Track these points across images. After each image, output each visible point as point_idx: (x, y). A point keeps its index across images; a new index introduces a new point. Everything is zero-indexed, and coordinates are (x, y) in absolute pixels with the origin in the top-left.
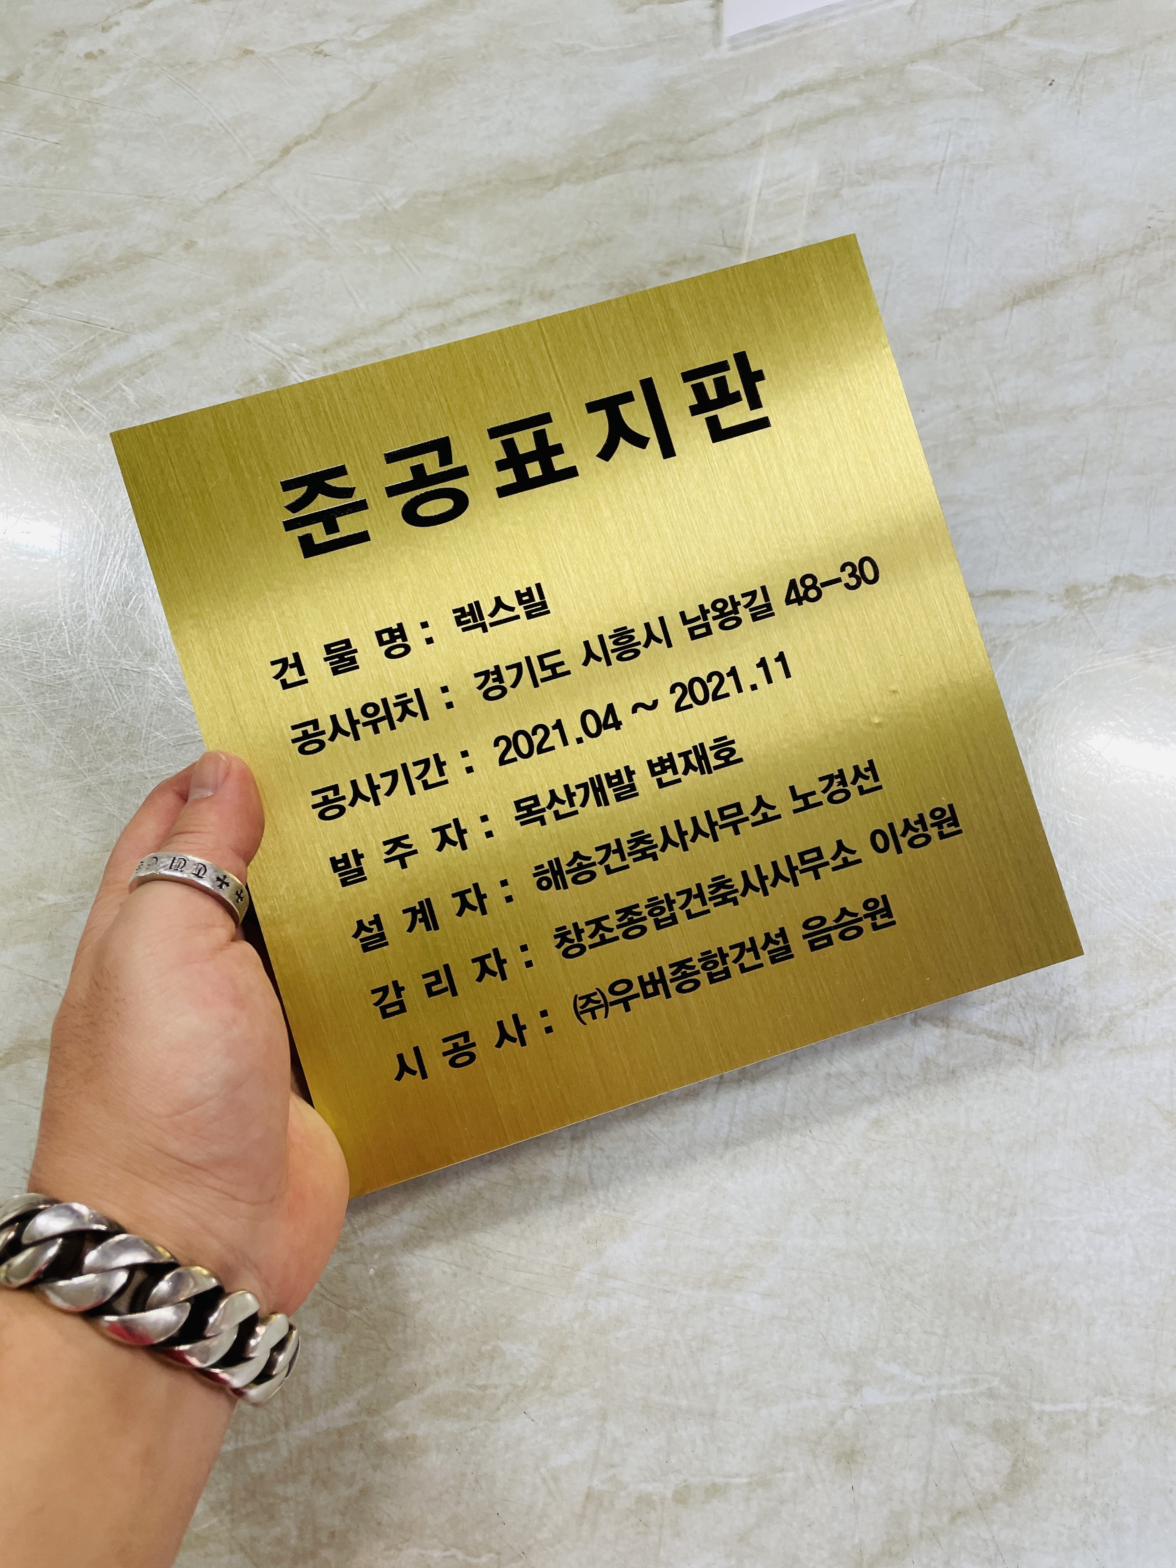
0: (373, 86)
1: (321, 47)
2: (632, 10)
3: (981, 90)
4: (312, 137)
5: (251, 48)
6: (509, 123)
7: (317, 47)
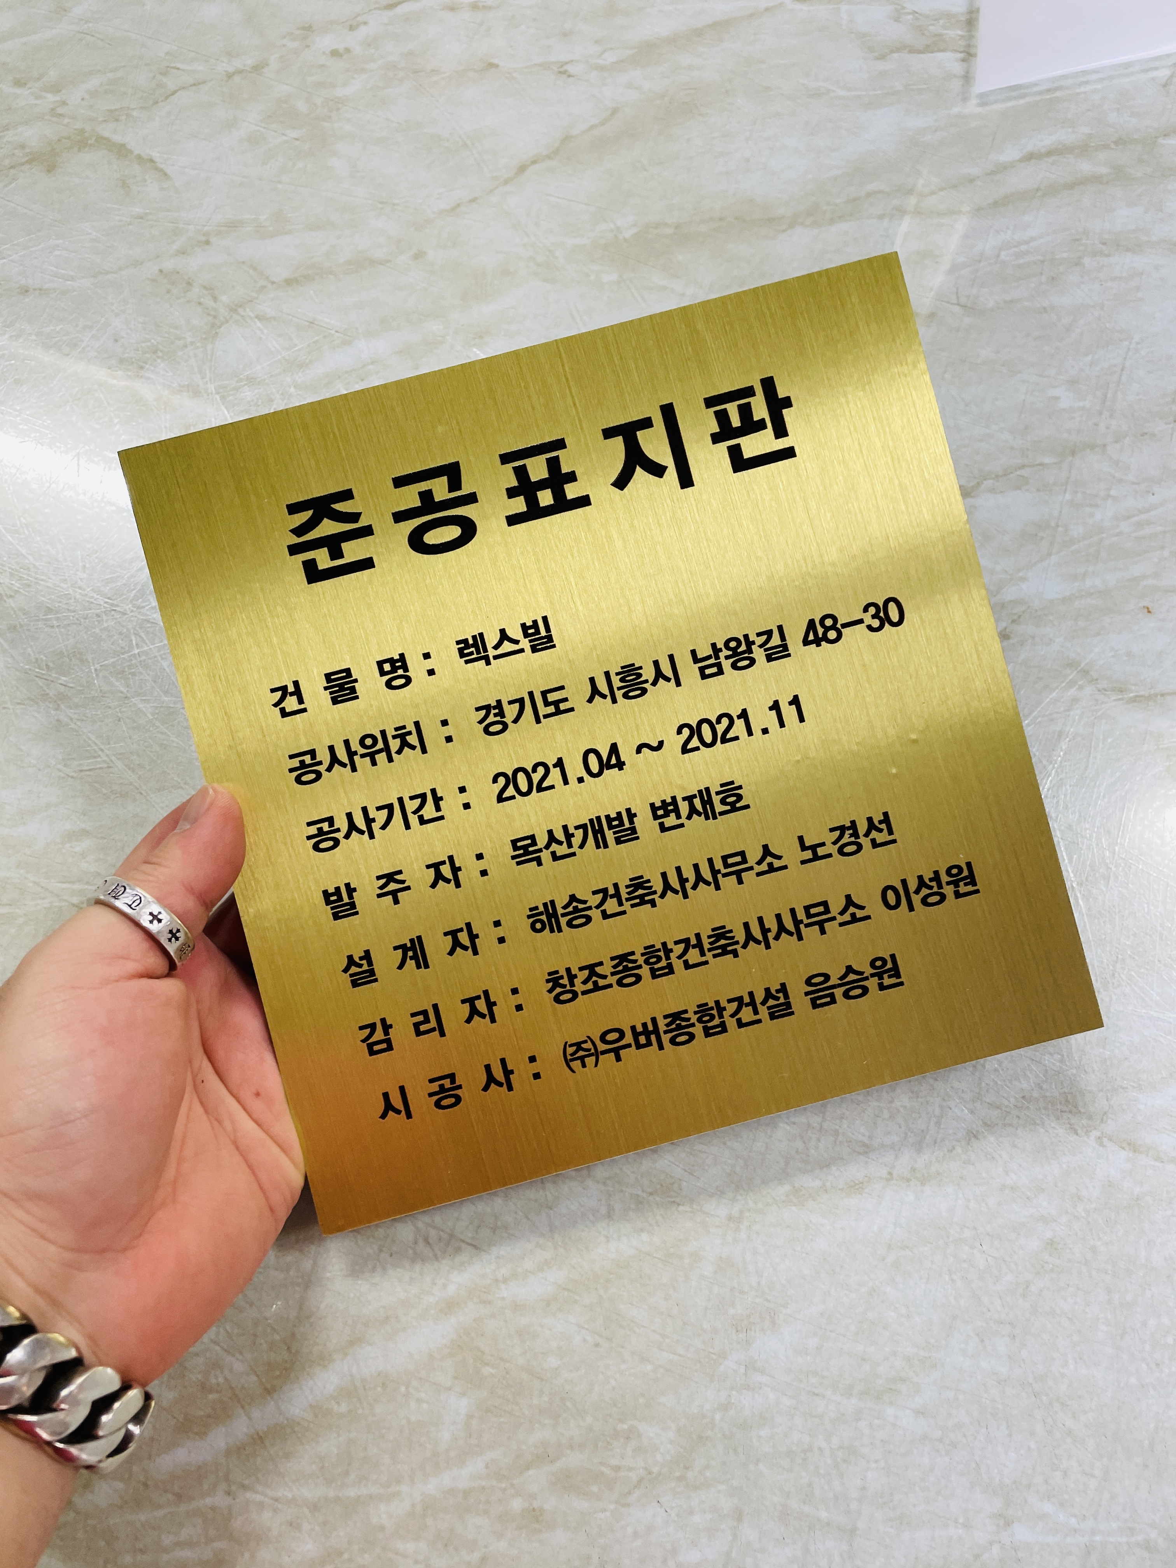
0: (614, 111)
1: (565, 68)
2: (882, 57)
4: (549, 157)
5: (495, 61)
6: (748, 160)
7: (562, 66)
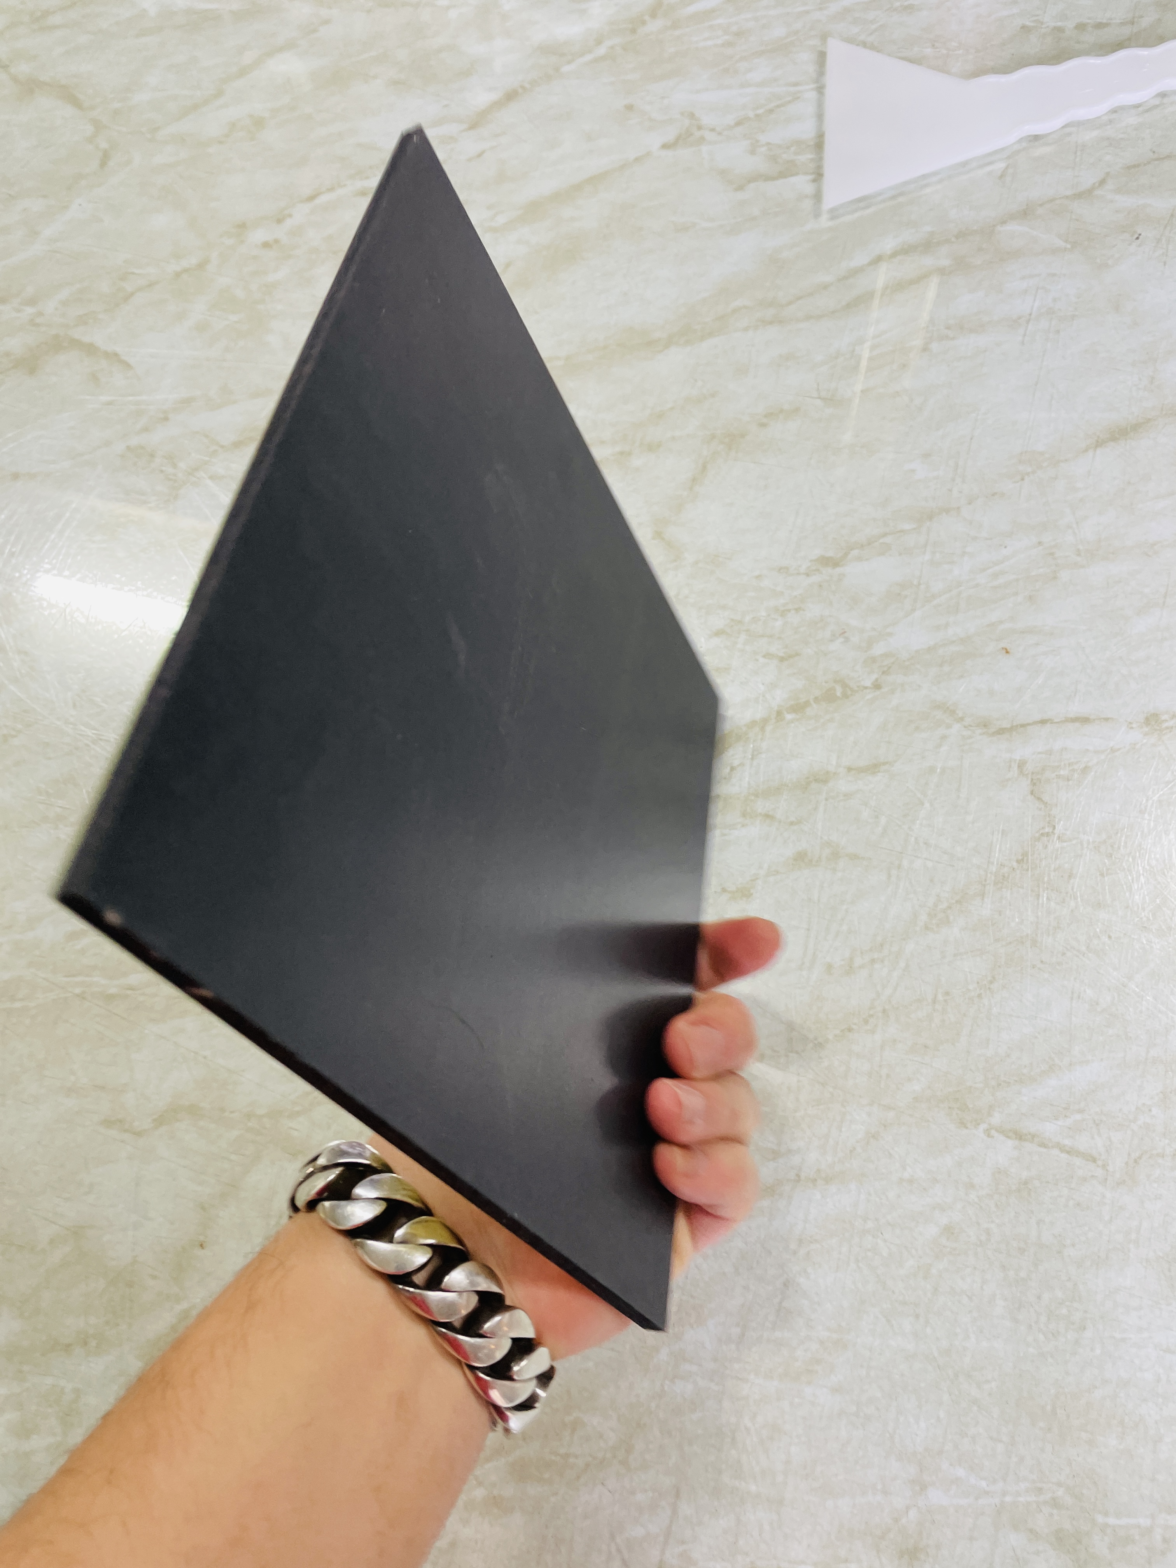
2: (740, 188)
3: (1069, 246)
6: (626, 294)
